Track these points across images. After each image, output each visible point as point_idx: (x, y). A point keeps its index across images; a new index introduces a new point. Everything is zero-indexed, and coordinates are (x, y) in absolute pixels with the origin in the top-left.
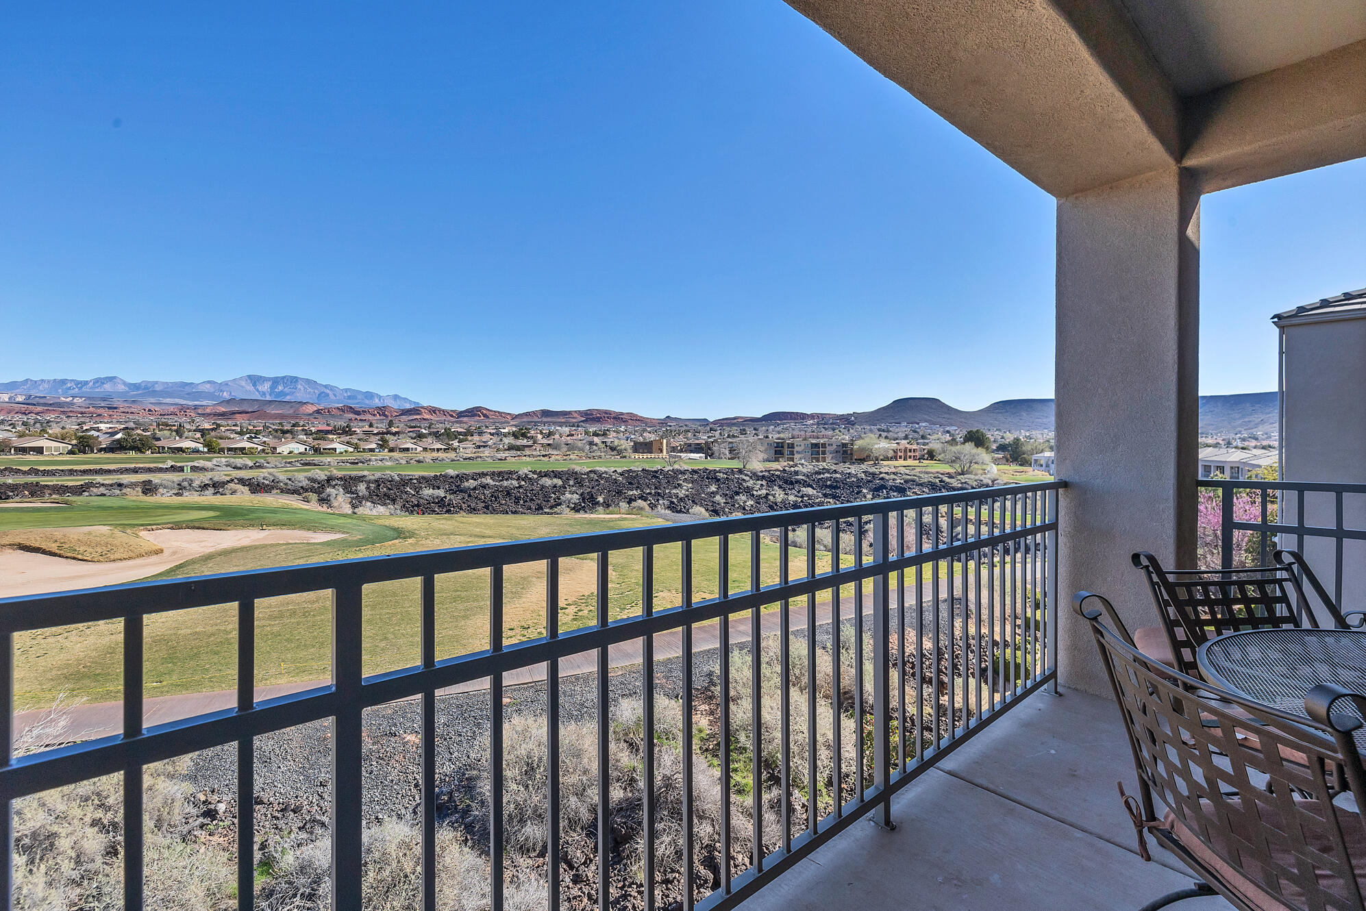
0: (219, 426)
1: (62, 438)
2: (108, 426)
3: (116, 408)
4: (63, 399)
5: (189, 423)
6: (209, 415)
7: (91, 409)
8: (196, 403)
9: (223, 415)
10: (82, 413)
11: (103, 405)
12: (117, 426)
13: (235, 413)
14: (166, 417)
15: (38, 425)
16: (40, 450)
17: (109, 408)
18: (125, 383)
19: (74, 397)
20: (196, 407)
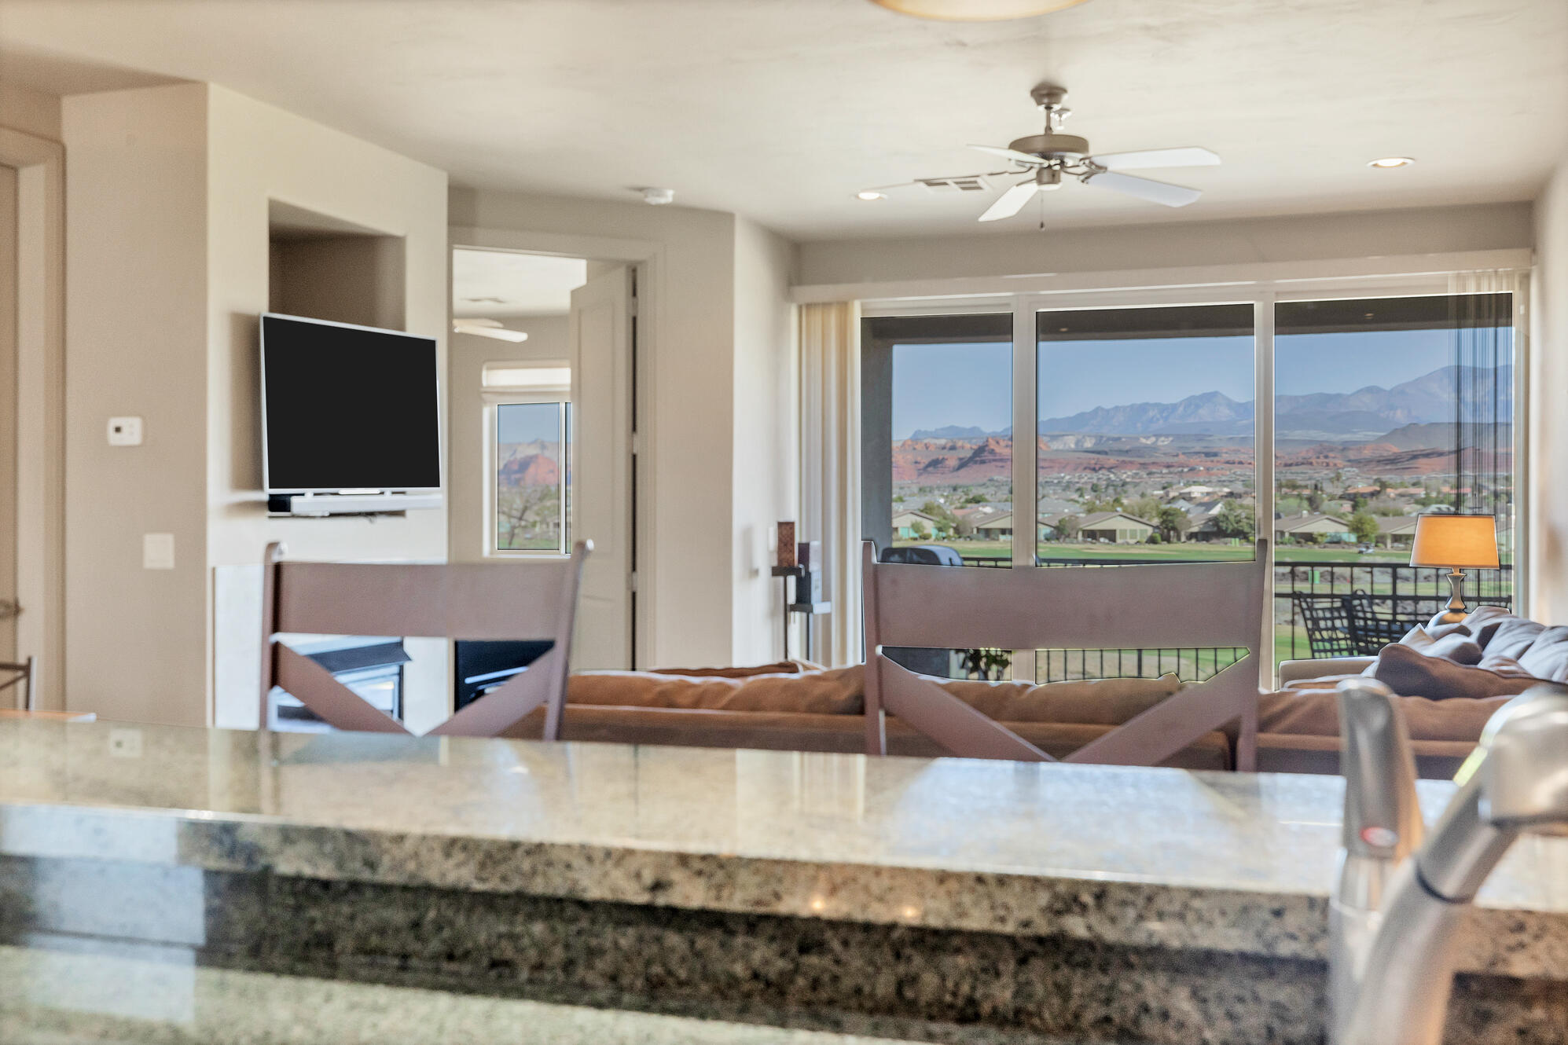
0: (1384, 485)
1: (1138, 515)
2: (1205, 489)
3: (1215, 455)
4: (1143, 441)
5: (1331, 480)
6: (1368, 462)
7: (1182, 458)
8: (1347, 437)
9: (1393, 461)
10: (1168, 466)
11: (1197, 449)
12: (1217, 489)
13: (1415, 457)
14: (1294, 469)
15: (1111, 490)
16: (1111, 535)
17: (1207, 455)
18: (1230, 404)
19: (1157, 436)
20: (1345, 447)
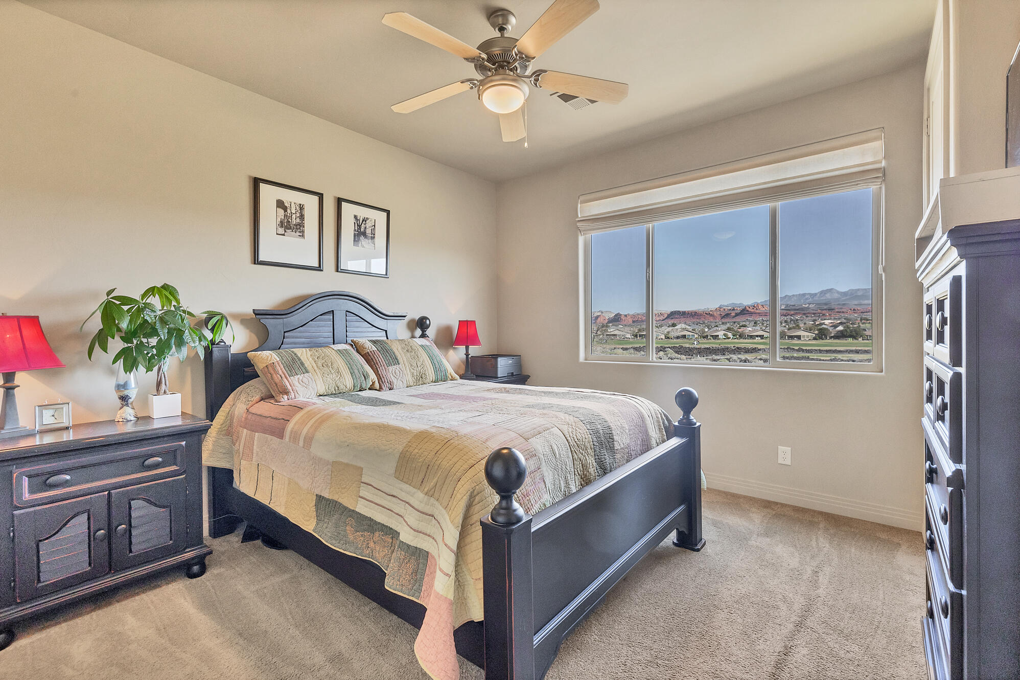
1: (809, 330)
2: (829, 321)
3: (833, 309)
4: (804, 306)
7: (818, 311)
11: (825, 308)
12: (835, 321)
16: (799, 337)
17: (829, 310)
18: (838, 292)
19: (809, 304)
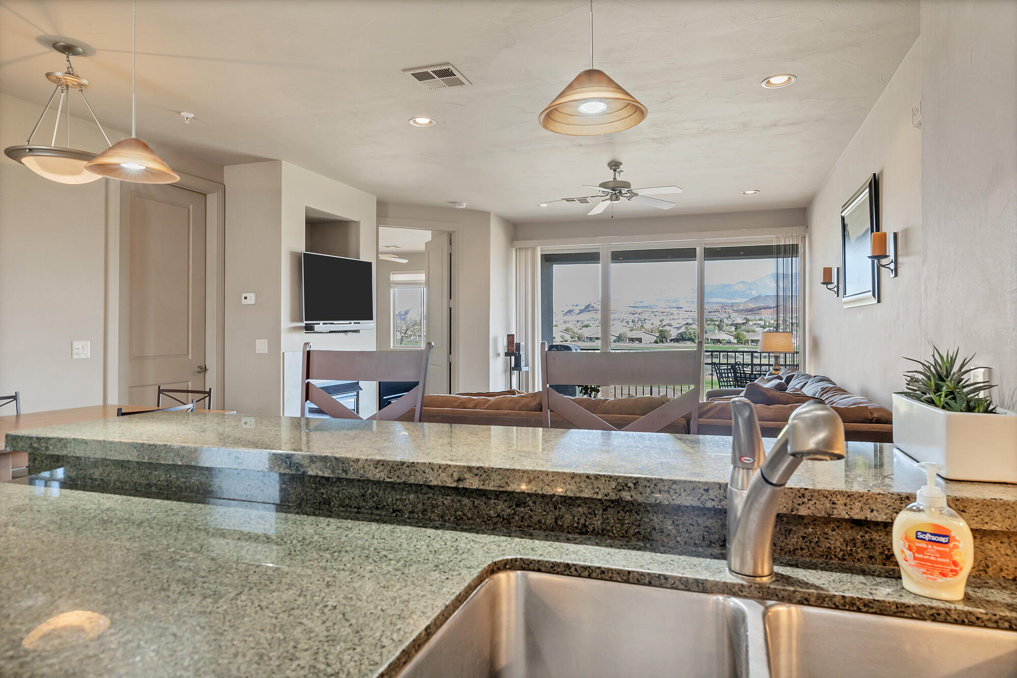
0: (748, 320)
1: (650, 332)
3: (681, 308)
4: (653, 302)
5: (727, 318)
6: (742, 311)
7: (668, 310)
8: (733, 301)
9: (751, 310)
10: (662, 313)
12: (682, 322)
13: (760, 309)
14: (712, 314)
15: (640, 322)
16: (640, 340)
17: (678, 308)
19: (658, 301)
20: (732, 305)
